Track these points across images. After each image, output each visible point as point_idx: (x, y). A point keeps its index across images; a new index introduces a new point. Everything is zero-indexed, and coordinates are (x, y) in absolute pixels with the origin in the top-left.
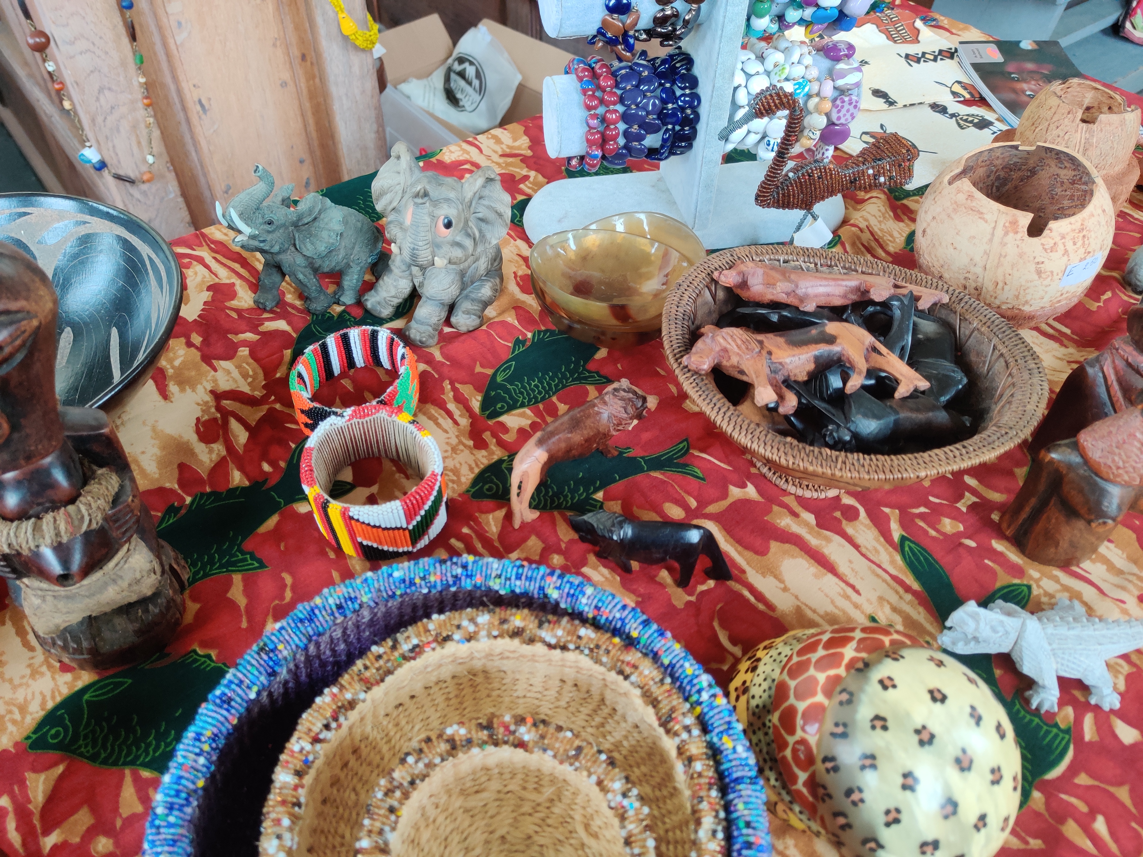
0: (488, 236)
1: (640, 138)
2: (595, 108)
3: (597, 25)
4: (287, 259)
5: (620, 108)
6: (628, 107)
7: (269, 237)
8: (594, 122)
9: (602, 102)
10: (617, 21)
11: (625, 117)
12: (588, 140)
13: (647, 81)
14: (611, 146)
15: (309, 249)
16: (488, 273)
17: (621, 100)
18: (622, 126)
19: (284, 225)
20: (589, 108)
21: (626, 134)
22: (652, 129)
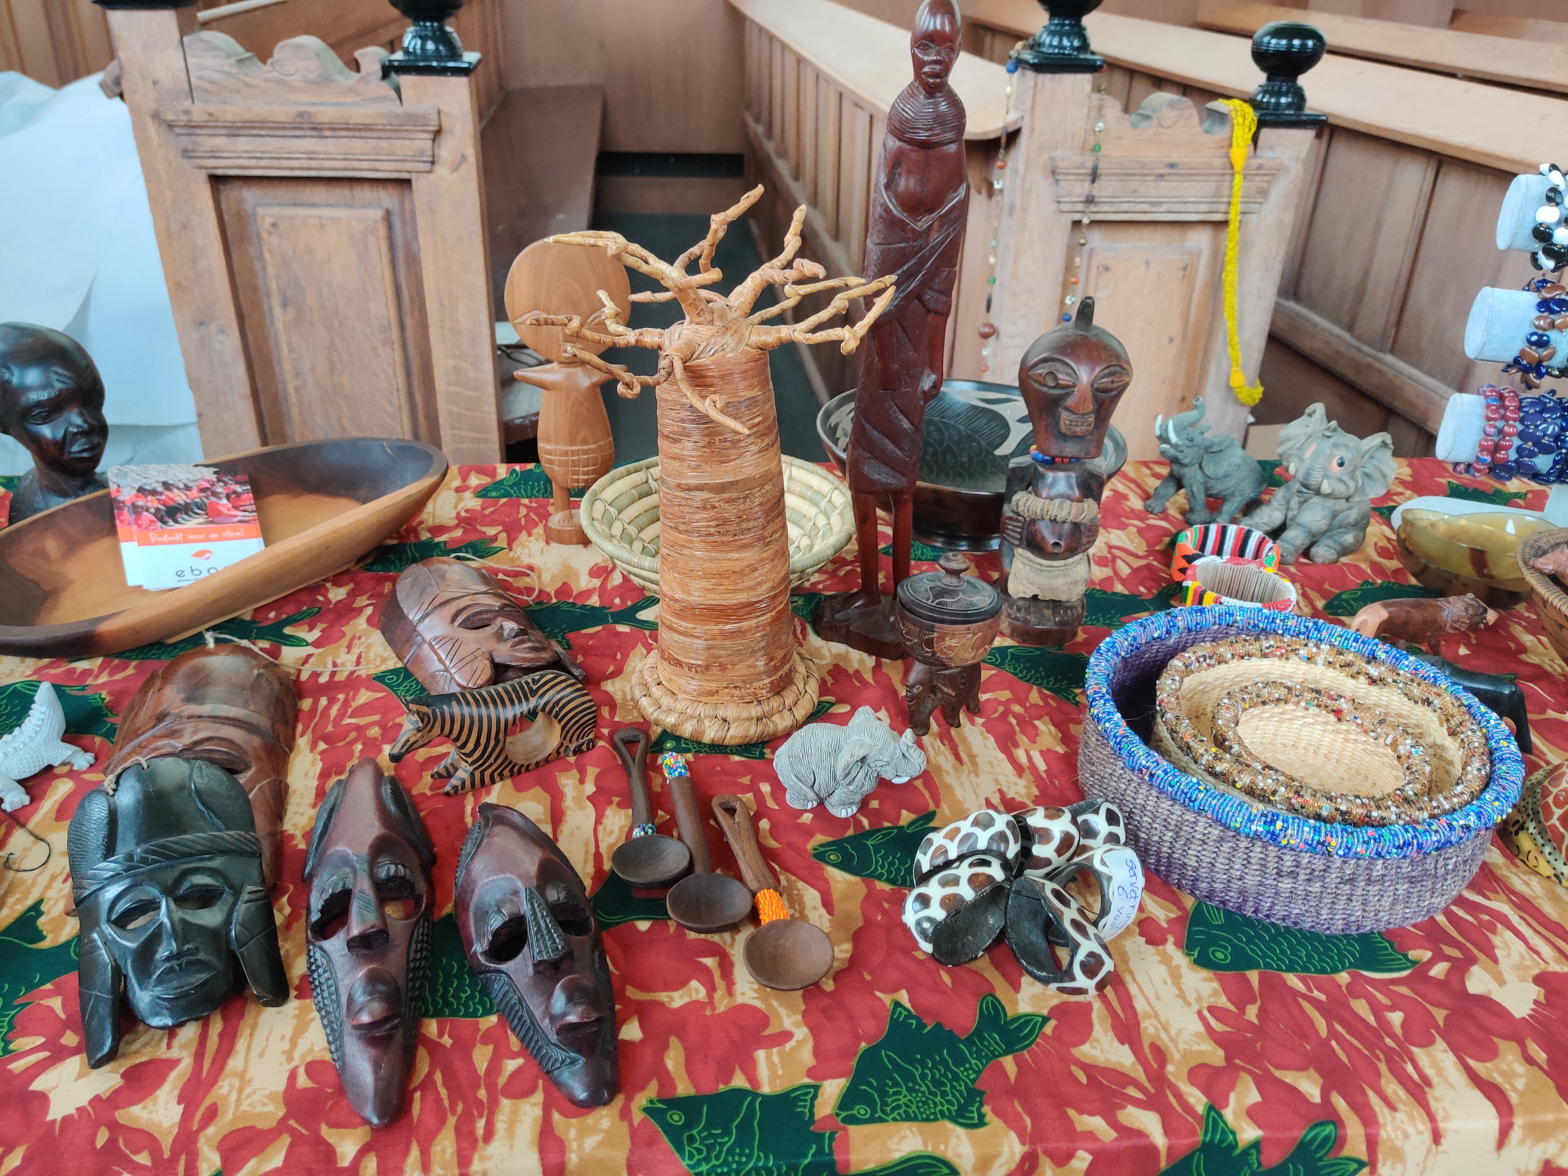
0: (1368, 490)
1: (1532, 455)
2: (1495, 420)
3: (1515, 353)
4: (1192, 474)
5: (1520, 427)
6: (1527, 427)
7: (1187, 451)
8: (1492, 430)
9: (1504, 418)
10: (1535, 353)
11: (1521, 435)
12: (1481, 445)
13: (1552, 410)
14: (1501, 455)
15: (1210, 470)
16: (1355, 525)
17: (1522, 421)
18: (1517, 442)
19: (1199, 446)
20: (1489, 419)
21: (1519, 450)
22: (1546, 450)
